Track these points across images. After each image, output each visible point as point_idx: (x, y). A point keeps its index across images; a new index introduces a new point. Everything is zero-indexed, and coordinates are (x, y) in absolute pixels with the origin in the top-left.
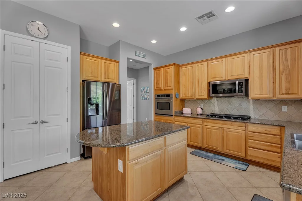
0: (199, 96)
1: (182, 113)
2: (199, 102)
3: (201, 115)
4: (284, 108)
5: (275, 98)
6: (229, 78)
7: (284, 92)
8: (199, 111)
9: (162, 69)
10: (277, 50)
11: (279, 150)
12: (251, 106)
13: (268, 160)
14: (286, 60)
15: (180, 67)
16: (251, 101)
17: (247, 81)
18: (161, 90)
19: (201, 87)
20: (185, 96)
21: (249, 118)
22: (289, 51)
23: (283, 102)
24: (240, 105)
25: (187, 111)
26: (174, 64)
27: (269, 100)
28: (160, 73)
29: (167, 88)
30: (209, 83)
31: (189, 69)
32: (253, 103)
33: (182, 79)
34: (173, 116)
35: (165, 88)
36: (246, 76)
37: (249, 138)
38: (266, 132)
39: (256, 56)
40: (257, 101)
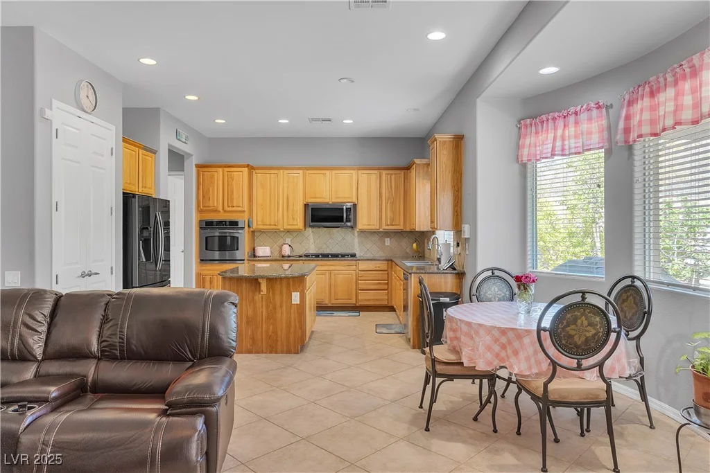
0: (288, 225)
1: (255, 256)
2: (282, 234)
3: (289, 256)
4: (388, 241)
5: (381, 230)
6: (333, 201)
7: (389, 223)
8: (286, 251)
9: (220, 170)
10: (384, 172)
11: (386, 287)
12: (356, 240)
13: (377, 300)
14: (391, 187)
15: (254, 172)
16: (356, 234)
17: (355, 205)
18: (216, 211)
19: (293, 210)
20: (263, 225)
21: (353, 255)
22: (393, 177)
23: (387, 234)
24: (344, 239)
25: (263, 251)
26: (248, 166)
27: (374, 232)
28: (212, 177)
29: (231, 209)
30: (306, 205)
31: (270, 177)
32: (358, 235)
33: (258, 194)
34: (246, 261)
35: (227, 209)
36: (354, 200)
37: (360, 278)
38: (375, 269)
39: (364, 175)
40: (362, 232)
